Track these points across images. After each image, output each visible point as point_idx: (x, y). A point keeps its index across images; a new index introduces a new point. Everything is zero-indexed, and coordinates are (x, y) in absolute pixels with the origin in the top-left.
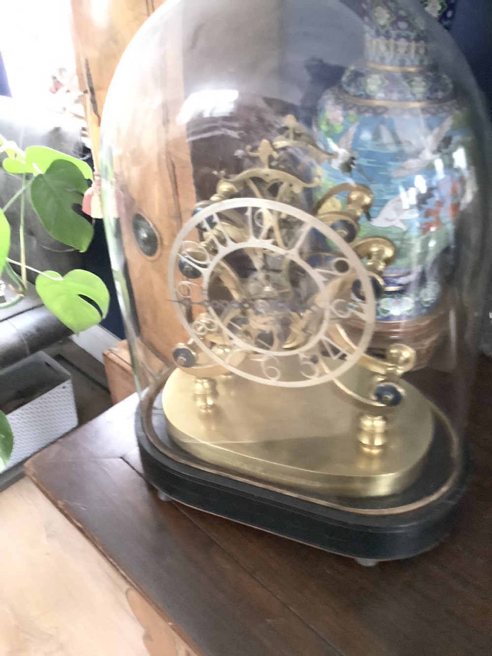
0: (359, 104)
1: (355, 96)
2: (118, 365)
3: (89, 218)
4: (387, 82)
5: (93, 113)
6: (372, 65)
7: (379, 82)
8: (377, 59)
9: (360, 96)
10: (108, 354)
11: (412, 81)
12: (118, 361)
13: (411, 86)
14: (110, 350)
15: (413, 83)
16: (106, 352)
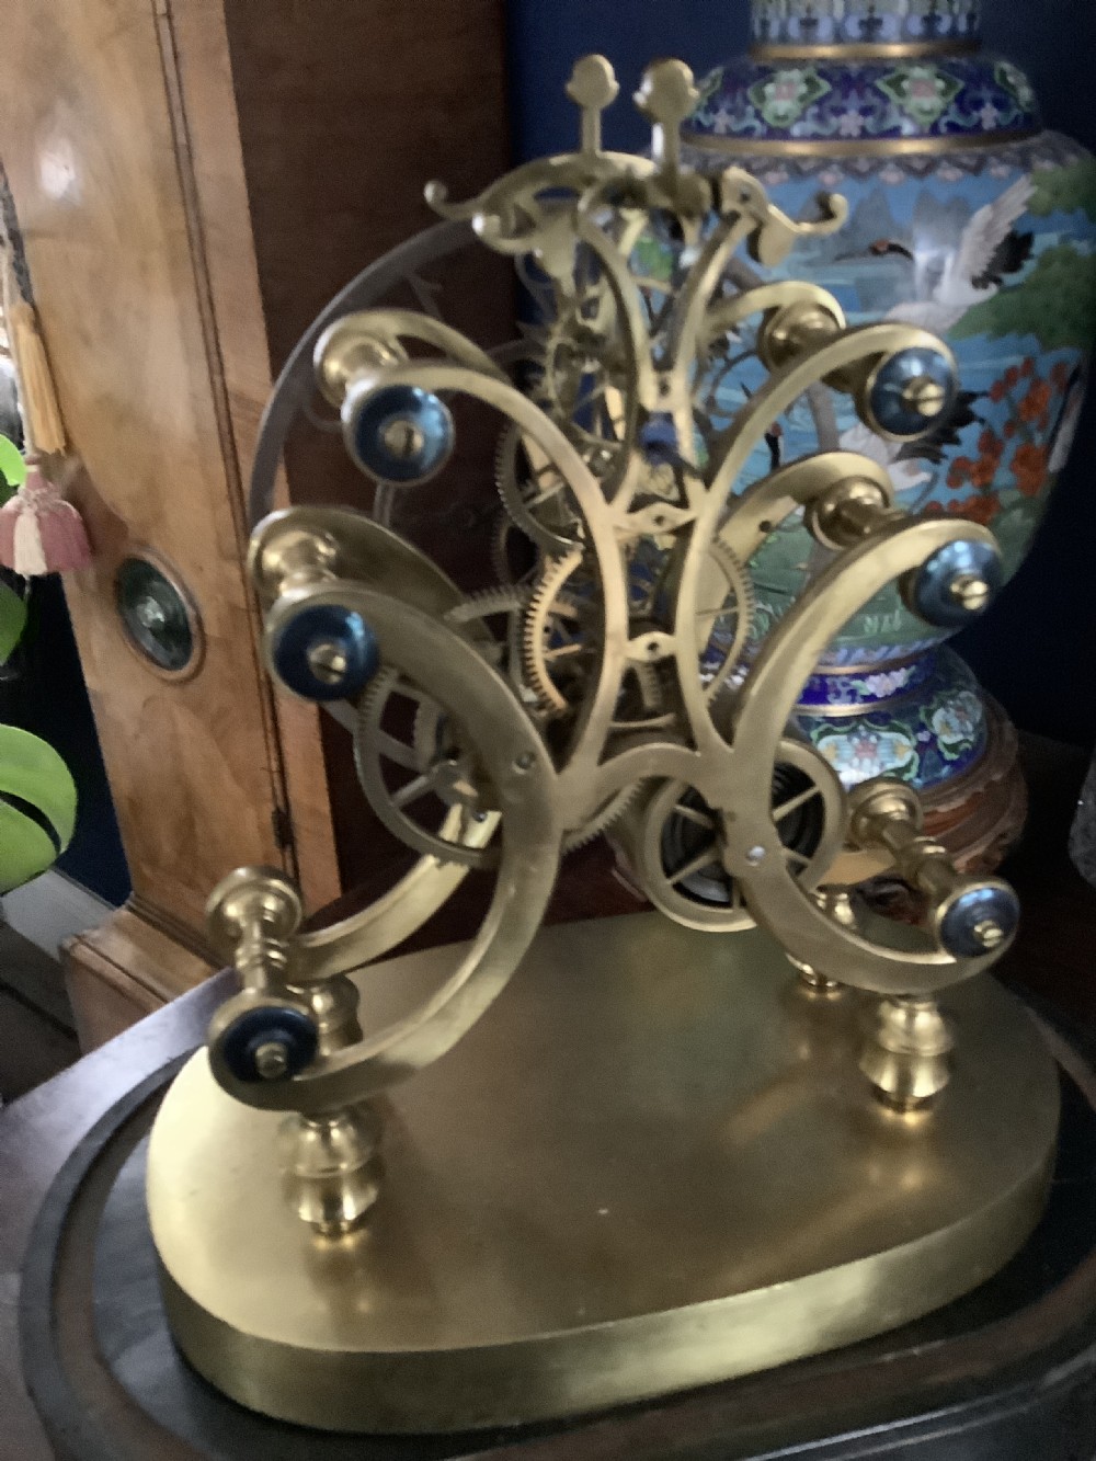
0: (747, 155)
1: (730, 134)
2: (99, 976)
3: (16, 581)
4: (825, 87)
5: (19, 297)
6: (779, 51)
7: (803, 89)
8: (794, 29)
9: (748, 132)
10: (74, 946)
11: (903, 77)
12: (97, 964)
13: (901, 93)
14: (78, 937)
15: (905, 85)
16: (68, 943)
